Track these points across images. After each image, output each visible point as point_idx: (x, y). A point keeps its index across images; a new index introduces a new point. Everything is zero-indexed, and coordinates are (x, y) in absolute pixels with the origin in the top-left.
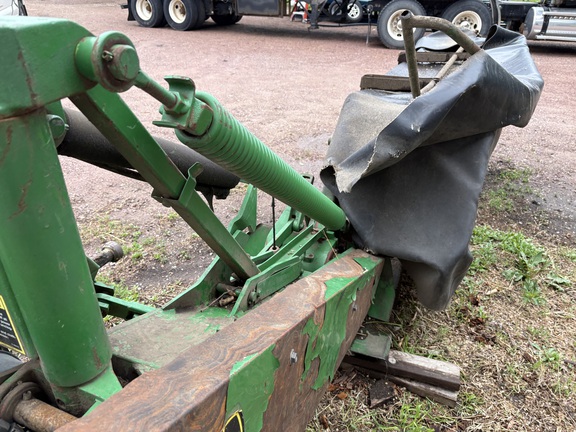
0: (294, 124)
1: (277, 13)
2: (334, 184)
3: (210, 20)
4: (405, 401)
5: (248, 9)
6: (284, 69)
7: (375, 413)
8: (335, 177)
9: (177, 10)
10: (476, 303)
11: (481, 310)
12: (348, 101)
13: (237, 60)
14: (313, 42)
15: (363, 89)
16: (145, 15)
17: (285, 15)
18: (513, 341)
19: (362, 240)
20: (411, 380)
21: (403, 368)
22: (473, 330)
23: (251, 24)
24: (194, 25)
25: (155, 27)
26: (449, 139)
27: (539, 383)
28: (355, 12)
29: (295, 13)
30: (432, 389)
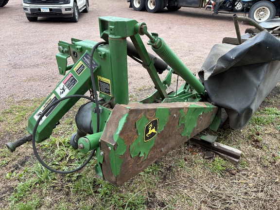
0: (196, 58)
1: (198, 6)
2: (203, 78)
3: (166, 8)
4: (217, 159)
5: (184, 4)
6: (197, 33)
7: (205, 160)
8: (204, 75)
9: (152, 4)
10: (258, 135)
11: (260, 137)
12: (213, 47)
13: (175, 28)
14: (214, 21)
15: (223, 43)
16: (137, 5)
17: (202, 7)
18: (270, 150)
19: (210, 100)
20: (222, 153)
21: (219, 148)
22: (254, 143)
23: (185, 10)
24: (158, 11)
25: (141, 11)
26: (250, 63)
27: (276, 164)
28: (239, 6)
29: (207, 6)
30: (229, 157)
